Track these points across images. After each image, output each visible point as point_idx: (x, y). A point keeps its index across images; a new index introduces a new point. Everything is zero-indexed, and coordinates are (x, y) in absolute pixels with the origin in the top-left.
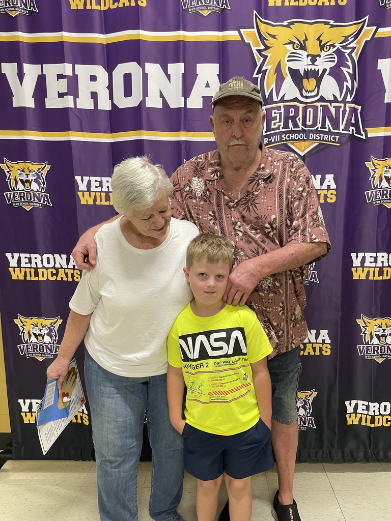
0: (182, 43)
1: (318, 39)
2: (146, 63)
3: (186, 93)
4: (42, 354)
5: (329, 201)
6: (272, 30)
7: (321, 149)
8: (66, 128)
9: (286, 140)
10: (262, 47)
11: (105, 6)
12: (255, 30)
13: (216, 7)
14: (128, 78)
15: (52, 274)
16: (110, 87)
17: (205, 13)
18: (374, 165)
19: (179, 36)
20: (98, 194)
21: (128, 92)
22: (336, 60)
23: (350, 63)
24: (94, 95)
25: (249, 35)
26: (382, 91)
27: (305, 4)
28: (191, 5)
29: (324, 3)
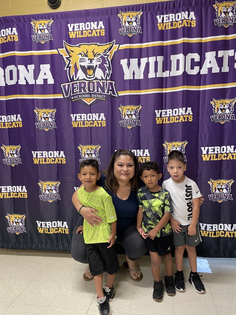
0: (33, 56)
1: (93, 52)
2: (18, 65)
3: (36, 77)
5: (103, 125)
6: (72, 49)
7: (97, 102)
9: (81, 98)
10: (69, 56)
11: (2, 41)
12: (65, 49)
13: (47, 39)
14: (11, 72)
16: (5, 76)
17: (43, 43)
18: (122, 109)
19: (32, 53)
20: (0, 123)
21: (11, 78)
22: (101, 61)
23: (107, 62)
25: (62, 51)
26: (123, 74)
27: (86, 36)
28: (37, 39)
29: (94, 35)
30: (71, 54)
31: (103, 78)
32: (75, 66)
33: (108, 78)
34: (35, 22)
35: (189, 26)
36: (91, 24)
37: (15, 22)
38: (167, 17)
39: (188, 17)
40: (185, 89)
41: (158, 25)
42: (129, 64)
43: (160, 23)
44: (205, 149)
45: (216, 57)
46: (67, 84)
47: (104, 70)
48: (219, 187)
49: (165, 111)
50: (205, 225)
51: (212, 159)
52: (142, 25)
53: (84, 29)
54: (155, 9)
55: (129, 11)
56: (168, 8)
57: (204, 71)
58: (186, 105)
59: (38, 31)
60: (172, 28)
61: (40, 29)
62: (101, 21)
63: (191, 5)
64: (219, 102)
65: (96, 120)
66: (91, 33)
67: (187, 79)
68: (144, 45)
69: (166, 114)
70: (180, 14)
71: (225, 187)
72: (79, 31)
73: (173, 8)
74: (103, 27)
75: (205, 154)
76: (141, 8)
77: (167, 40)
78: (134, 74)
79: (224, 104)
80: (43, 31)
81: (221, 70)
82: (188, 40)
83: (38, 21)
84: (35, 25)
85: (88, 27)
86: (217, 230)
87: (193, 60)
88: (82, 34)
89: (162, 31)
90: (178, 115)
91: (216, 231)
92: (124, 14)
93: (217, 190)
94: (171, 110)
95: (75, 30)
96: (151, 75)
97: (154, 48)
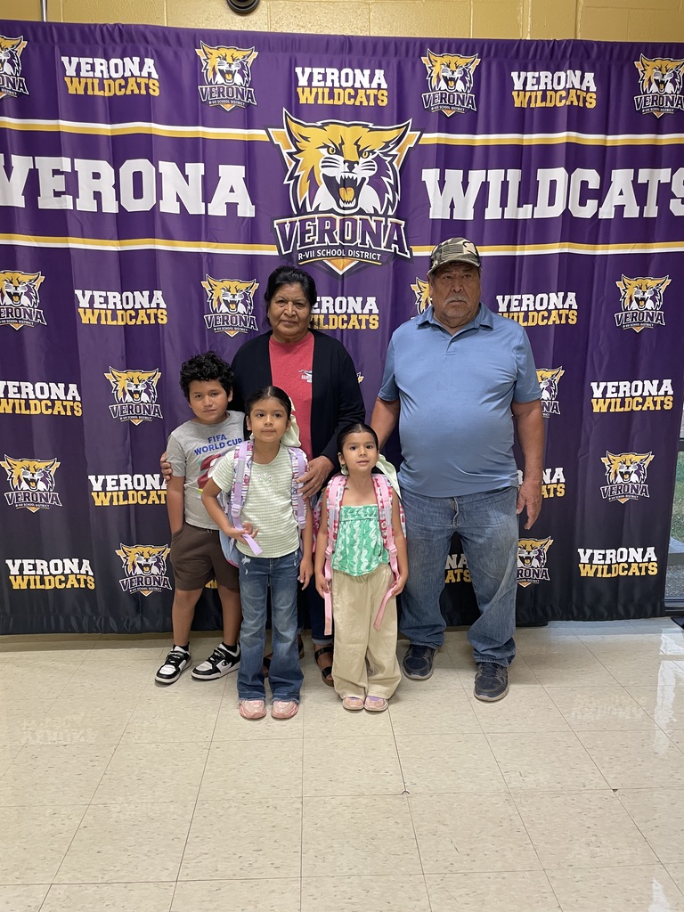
0: (201, 141)
1: (356, 144)
2: (160, 162)
3: (207, 197)
4: (35, 504)
5: (371, 327)
6: (306, 132)
7: (361, 268)
8: (63, 232)
9: (322, 256)
10: (294, 150)
11: (110, 91)
12: (285, 130)
13: (240, 101)
14: (138, 177)
15: (47, 407)
16: (117, 186)
17: (228, 108)
18: (420, 288)
19: (197, 132)
20: (103, 312)
21: (138, 194)
22: (376, 168)
23: (391, 173)
24: (97, 196)
25: (278, 136)
26: (426, 204)
27: (341, 103)
28: (211, 97)
29: (361, 102)
30: (302, 144)
31: (379, 210)
32: (312, 176)
33: (390, 213)
34: (207, 50)
35: (581, 105)
36: (354, 75)
37: (152, 44)
38: (533, 77)
39: (581, 84)
40: (566, 250)
41: (515, 94)
42: (442, 183)
43: (519, 91)
44: (598, 387)
45: (635, 181)
46: (288, 220)
47: (380, 190)
48: (623, 470)
49: (519, 297)
50: (589, 552)
51: (612, 410)
52: (476, 90)
53: (337, 84)
54: (509, 57)
55: (449, 51)
56: (538, 57)
57: (607, 212)
58: (564, 288)
59: (215, 74)
60: (543, 104)
61: (221, 71)
62: (380, 68)
63: (589, 57)
64: (634, 283)
65: (355, 313)
66: (355, 97)
67: (570, 227)
68: (480, 139)
69: (520, 305)
70: (562, 74)
71: (634, 470)
72: (325, 87)
73: (549, 57)
74: (384, 86)
75: (598, 399)
76: (477, 48)
77: (531, 133)
78: (452, 206)
79: (644, 288)
80: (229, 77)
81: (641, 212)
82: (577, 138)
83: (218, 49)
84: (208, 58)
85: (347, 81)
86: (614, 561)
87: (584, 184)
88: (331, 96)
89: (521, 109)
90: (547, 309)
91: (611, 564)
92: (436, 59)
93: (619, 475)
94: (531, 297)
95: (315, 83)
96: (493, 212)
97: (501, 148)
